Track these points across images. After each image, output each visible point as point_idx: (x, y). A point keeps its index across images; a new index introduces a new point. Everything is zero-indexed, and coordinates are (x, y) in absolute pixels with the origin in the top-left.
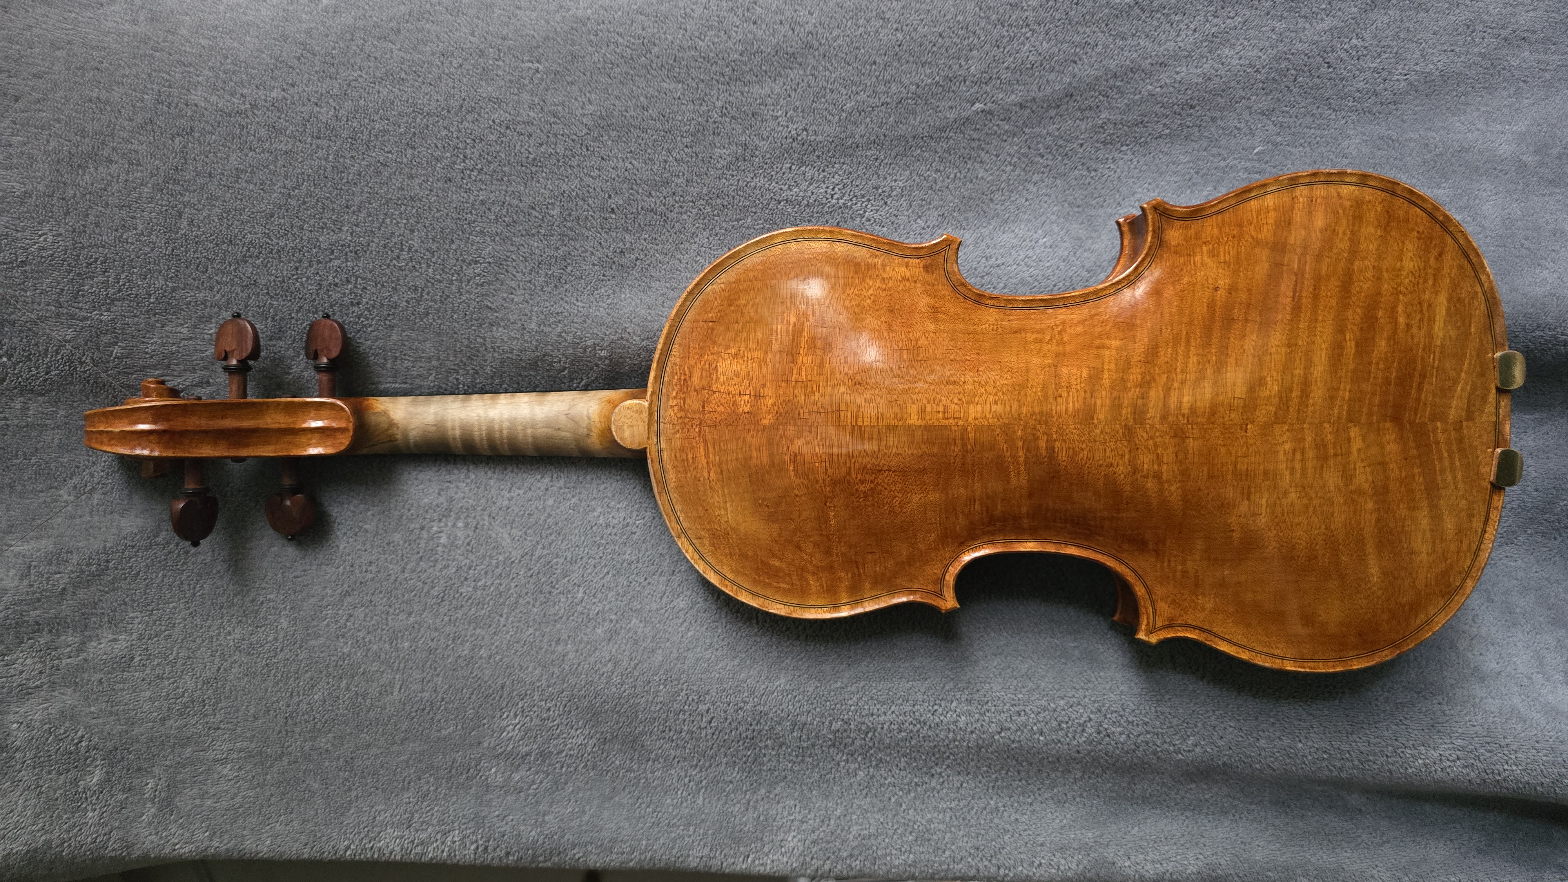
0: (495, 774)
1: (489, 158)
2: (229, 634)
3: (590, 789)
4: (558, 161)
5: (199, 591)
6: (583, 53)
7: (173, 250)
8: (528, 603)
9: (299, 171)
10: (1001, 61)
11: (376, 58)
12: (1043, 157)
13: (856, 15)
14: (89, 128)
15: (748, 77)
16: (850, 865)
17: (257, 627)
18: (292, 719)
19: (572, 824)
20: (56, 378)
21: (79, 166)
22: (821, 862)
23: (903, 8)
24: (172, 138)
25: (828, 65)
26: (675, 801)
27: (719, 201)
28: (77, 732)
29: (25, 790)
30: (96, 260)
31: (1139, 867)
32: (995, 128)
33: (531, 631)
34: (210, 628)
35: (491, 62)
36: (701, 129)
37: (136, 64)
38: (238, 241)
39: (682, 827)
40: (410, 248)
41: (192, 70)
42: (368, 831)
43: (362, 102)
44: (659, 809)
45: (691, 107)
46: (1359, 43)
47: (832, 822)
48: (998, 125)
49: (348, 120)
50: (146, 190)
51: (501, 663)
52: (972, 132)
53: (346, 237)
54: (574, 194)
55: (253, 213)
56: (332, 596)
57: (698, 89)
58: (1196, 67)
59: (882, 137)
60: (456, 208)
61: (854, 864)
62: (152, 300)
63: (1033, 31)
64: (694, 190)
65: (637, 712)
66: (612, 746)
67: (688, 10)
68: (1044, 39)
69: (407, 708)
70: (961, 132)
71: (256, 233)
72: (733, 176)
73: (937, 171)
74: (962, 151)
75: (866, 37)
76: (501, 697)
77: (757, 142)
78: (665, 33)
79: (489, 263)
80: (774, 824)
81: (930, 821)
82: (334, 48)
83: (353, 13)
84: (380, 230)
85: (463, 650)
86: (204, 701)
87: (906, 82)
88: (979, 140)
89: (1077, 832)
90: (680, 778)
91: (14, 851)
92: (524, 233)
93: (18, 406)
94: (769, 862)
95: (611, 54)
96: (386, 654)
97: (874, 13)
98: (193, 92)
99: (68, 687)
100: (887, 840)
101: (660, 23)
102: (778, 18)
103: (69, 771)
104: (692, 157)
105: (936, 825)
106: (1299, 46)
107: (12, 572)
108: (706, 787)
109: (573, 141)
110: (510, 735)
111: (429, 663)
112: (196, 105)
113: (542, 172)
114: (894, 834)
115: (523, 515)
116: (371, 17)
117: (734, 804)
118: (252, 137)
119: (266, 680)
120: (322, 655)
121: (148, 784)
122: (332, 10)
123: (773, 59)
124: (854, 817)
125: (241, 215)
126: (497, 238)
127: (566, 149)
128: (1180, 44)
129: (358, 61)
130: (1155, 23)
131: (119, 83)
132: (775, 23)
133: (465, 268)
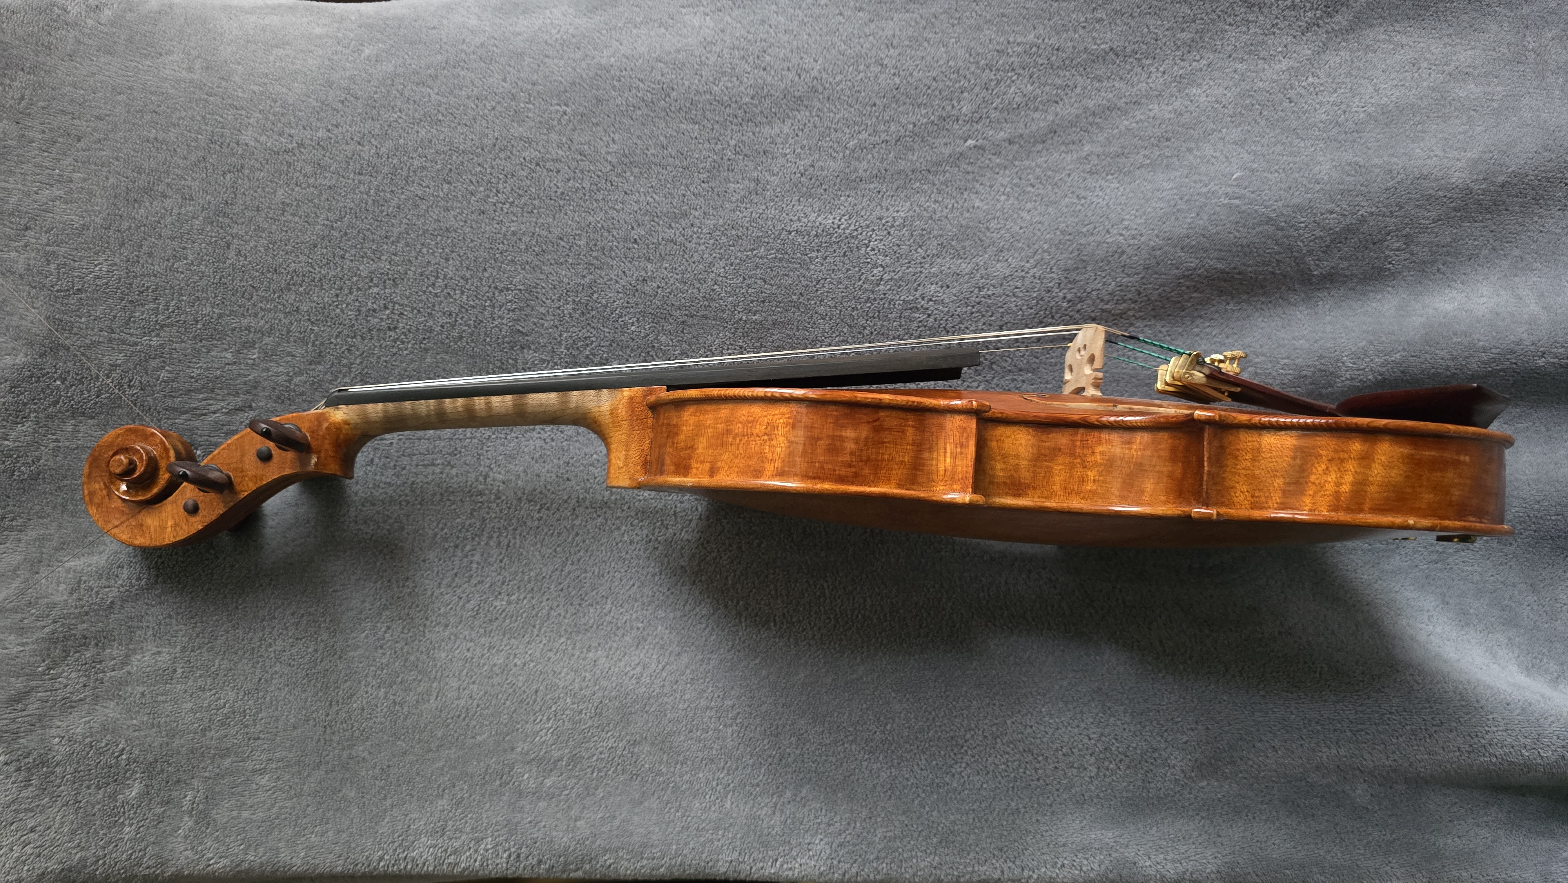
0: (528, 778)
1: (520, 192)
2: (270, 645)
3: (620, 795)
4: (585, 195)
5: (241, 604)
6: (607, 97)
7: (220, 279)
8: (560, 615)
9: (342, 204)
10: (990, 102)
11: (415, 102)
12: (1033, 186)
13: (857, 61)
14: (146, 165)
15: (759, 119)
16: (877, 868)
17: (297, 639)
18: (331, 727)
19: (603, 829)
20: (105, 401)
21: (135, 200)
22: (849, 866)
23: (900, 54)
24: (224, 174)
25: (833, 108)
26: (704, 805)
27: (734, 232)
28: (117, 745)
29: (63, 806)
30: (148, 287)
31: (1159, 867)
32: (987, 162)
33: (563, 640)
34: (251, 639)
35: (522, 105)
36: (717, 166)
37: (191, 108)
38: (283, 270)
39: (711, 831)
40: (445, 276)
41: (243, 112)
42: (403, 840)
43: (401, 141)
44: (688, 813)
45: (707, 145)
46: (1317, 81)
47: (858, 825)
48: (990, 159)
49: (388, 157)
50: (197, 222)
51: (535, 669)
52: (966, 166)
53: (384, 265)
54: (600, 225)
55: (297, 243)
56: (370, 609)
57: (713, 129)
58: (1167, 104)
59: (883, 172)
60: (488, 238)
61: (881, 867)
62: (199, 326)
63: (1019, 74)
64: (710, 222)
65: (665, 710)
66: (641, 748)
67: (703, 58)
68: (1028, 82)
69: (443, 715)
70: (957, 166)
71: (299, 262)
72: (746, 209)
73: (936, 201)
74: (958, 183)
75: (866, 81)
76: (534, 702)
77: (768, 177)
78: (682, 79)
79: (520, 290)
80: (802, 827)
81: (954, 823)
82: (376, 93)
83: (393, 62)
84: (417, 258)
85: (498, 659)
86: (245, 711)
87: (904, 121)
88: (973, 173)
89: (1098, 832)
90: (708, 782)
91: (49, 870)
92: (553, 262)
93: (70, 429)
94: (797, 866)
95: (633, 98)
96: (424, 663)
97: (873, 60)
98: (244, 132)
99: (111, 700)
100: (912, 843)
101: (679, 71)
102: (786, 65)
103: (109, 784)
104: (708, 191)
105: (960, 827)
106: (1260, 84)
107: (62, 587)
108: (734, 791)
109: (598, 176)
110: (543, 739)
111: (465, 672)
112: (247, 145)
113: (570, 205)
114: (919, 836)
115: (553, 534)
116: (410, 65)
117: (762, 808)
118: (298, 174)
119: (306, 691)
120: (361, 665)
121: (186, 796)
122: (374, 59)
123: (782, 102)
124: (879, 820)
125: (286, 245)
126: (527, 267)
127: (591, 184)
128: (1151, 85)
129: (399, 103)
130: (1128, 67)
131: (175, 125)
132: (783, 69)
133: (497, 294)
